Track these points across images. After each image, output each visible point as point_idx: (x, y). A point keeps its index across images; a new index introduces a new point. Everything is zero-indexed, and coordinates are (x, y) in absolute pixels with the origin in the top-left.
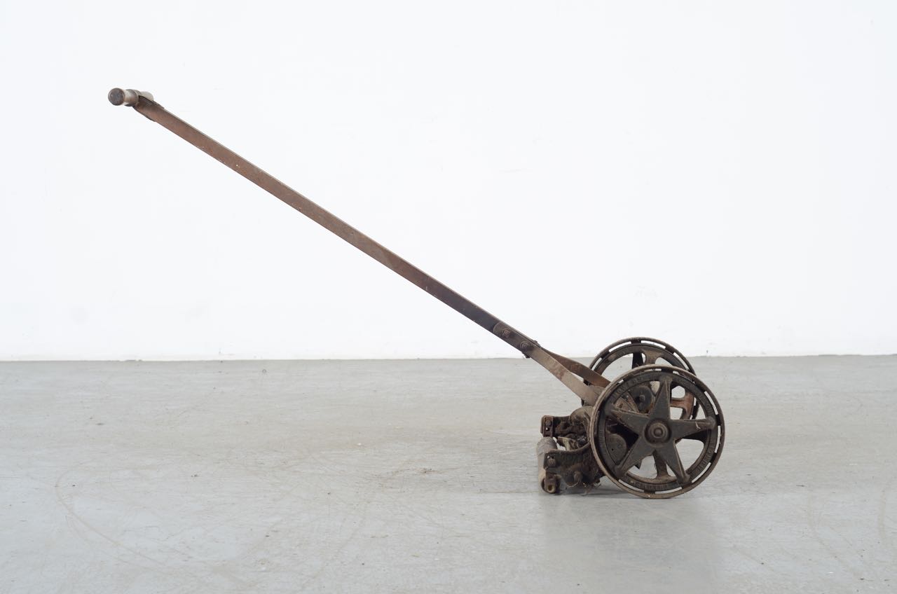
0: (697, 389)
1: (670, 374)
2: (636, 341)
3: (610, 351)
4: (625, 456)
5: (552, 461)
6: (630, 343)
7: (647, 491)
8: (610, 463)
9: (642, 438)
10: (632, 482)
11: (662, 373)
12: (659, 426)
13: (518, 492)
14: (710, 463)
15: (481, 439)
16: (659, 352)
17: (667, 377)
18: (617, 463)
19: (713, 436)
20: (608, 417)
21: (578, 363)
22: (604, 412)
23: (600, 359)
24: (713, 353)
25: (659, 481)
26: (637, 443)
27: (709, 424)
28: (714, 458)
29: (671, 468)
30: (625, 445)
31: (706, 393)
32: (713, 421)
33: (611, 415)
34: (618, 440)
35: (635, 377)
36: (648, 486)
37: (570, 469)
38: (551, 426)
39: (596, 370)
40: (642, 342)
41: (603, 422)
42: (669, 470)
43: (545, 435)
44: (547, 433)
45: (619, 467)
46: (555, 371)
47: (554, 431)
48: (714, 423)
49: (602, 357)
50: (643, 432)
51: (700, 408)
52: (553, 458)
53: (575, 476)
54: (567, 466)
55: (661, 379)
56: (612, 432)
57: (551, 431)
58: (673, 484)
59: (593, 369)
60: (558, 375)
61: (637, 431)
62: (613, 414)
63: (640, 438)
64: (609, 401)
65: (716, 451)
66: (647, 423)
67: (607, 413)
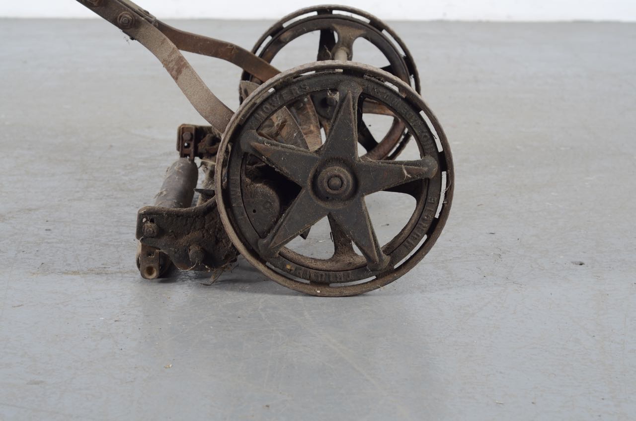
0: (407, 107)
1: (359, 80)
2: (324, 11)
3: (285, 25)
4: (276, 222)
5: (149, 226)
6: (315, 13)
7: (316, 283)
8: (250, 234)
9: (306, 191)
10: (288, 267)
11: (345, 77)
12: (336, 172)
13: (101, 272)
14: (425, 237)
15: (111, 146)
16: (359, 28)
17: (353, 84)
18: (263, 235)
19: (432, 189)
20: (246, 154)
21: (232, 45)
22: (239, 146)
23: (269, 38)
24: (452, 16)
25: (336, 266)
26: (297, 200)
27: (426, 169)
28: (434, 227)
29: (357, 244)
30: (277, 204)
31: (422, 113)
32: (433, 163)
33: (251, 152)
34: (264, 195)
35: (295, 83)
36: (316, 276)
37: (183, 241)
38: (191, 140)
39: (262, 55)
40: (335, 12)
41: (237, 163)
42: (355, 247)
43: (183, 155)
44: (186, 151)
45: (265, 241)
46: (171, 65)
47: (196, 148)
48: (435, 169)
49: (272, 35)
50: (309, 183)
51: (413, 141)
52: (152, 221)
53: (190, 253)
54: (177, 236)
55: (342, 87)
56: (255, 179)
57: (192, 149)
58: (361, 270)
59: (258, 54)
60: (174, 72)
61: (298, 180)
62: (255, 149)
63: (303, 192)
64: (247, 126)
65: (437, 216)
66: (317, 164)
67: (244, 148)
